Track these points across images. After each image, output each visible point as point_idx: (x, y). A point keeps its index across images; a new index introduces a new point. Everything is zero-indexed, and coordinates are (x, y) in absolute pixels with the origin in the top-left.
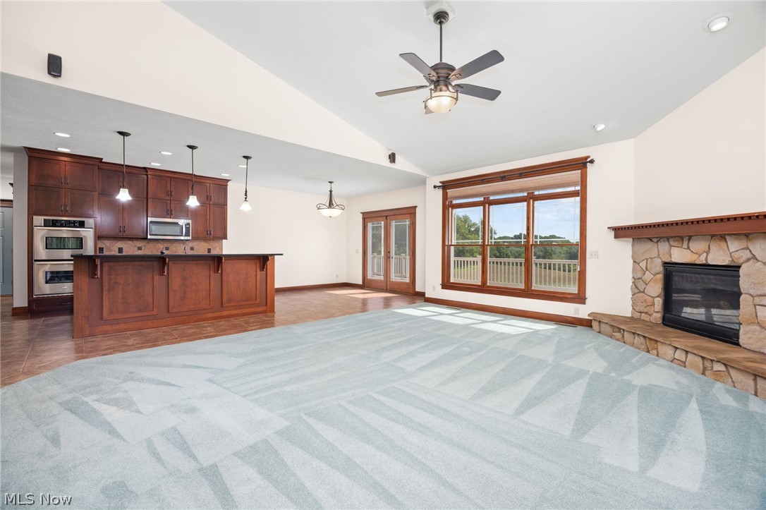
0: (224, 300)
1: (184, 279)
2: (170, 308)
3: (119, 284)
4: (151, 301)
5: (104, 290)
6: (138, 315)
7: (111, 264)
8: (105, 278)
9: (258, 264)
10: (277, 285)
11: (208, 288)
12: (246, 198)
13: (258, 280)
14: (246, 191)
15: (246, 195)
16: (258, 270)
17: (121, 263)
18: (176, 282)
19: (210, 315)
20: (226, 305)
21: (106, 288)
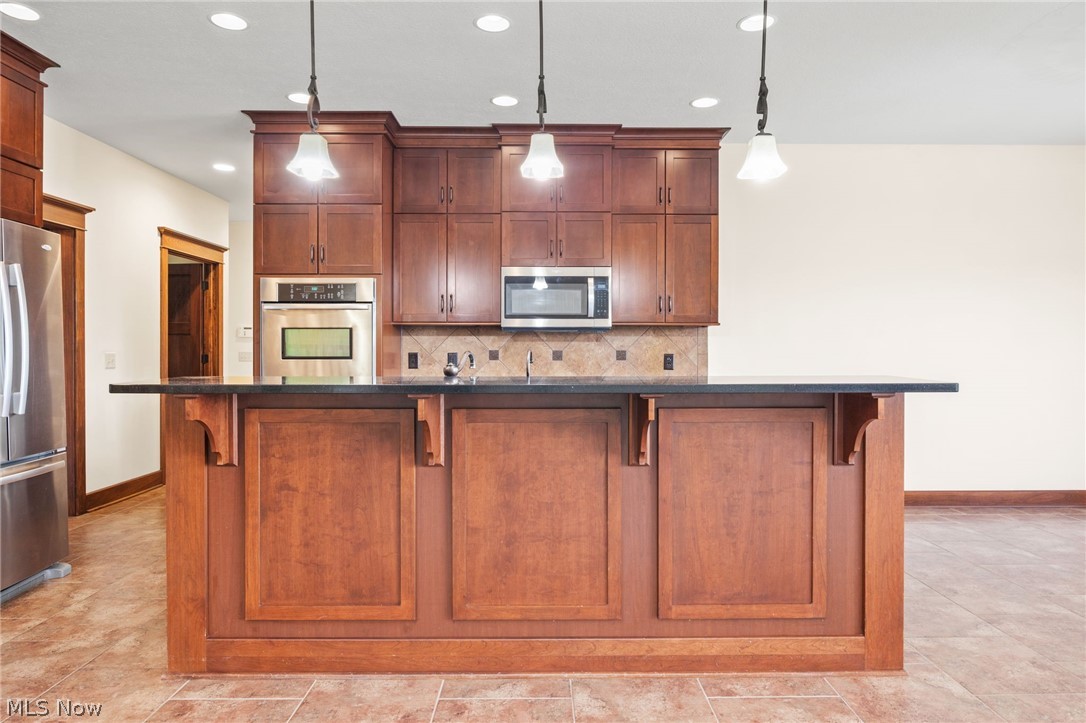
0: (667, 585)
1: (509, 482)
2: (457, 598)
3: (295, 490)
4: (393, 561)
5: (250, 511)
6: (346, 612)
7: (270, 415)
8: (255, 467)
9: (821, 432)
10: (915, 480)
11: (600, 531)
12: (761, 125)
13: (820, 507)
14: (763, 93)
15: (762, 107)
16: (822, 458)
17: (299, 414)
18: (479, 496)
19: (605, 647)
20: (676, 610)
21: (254, 503)
